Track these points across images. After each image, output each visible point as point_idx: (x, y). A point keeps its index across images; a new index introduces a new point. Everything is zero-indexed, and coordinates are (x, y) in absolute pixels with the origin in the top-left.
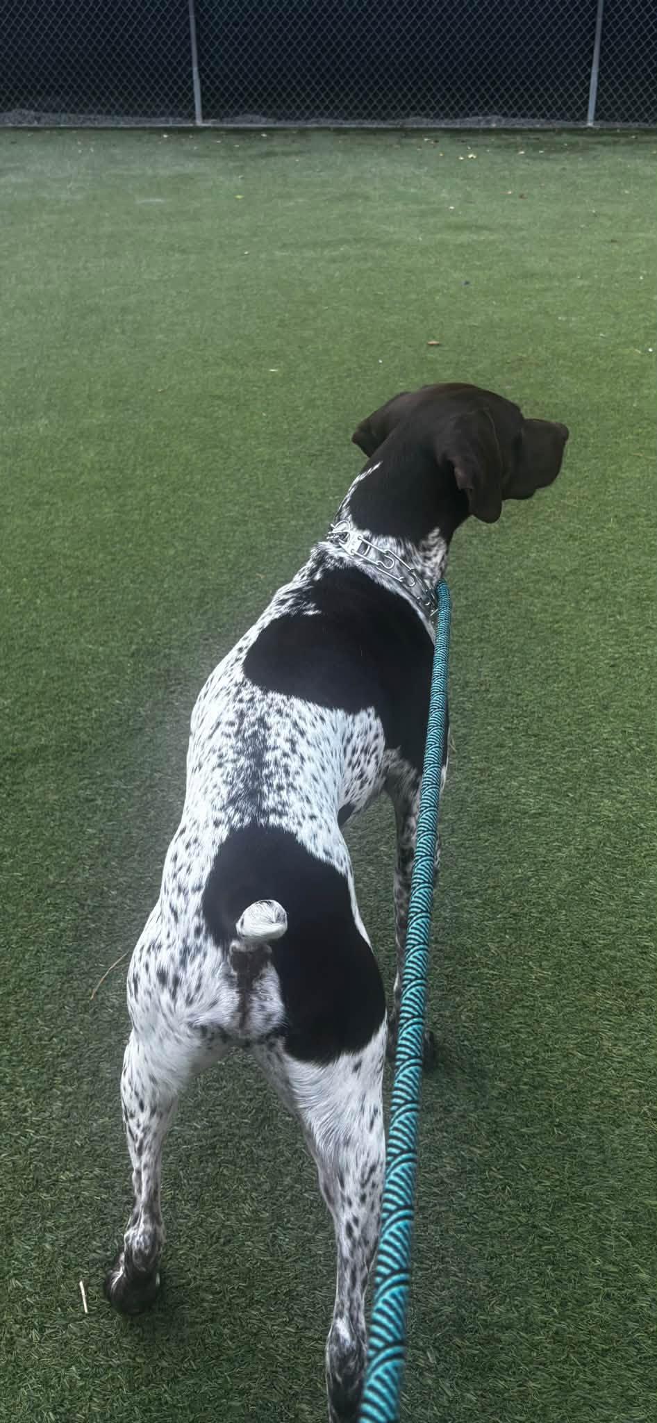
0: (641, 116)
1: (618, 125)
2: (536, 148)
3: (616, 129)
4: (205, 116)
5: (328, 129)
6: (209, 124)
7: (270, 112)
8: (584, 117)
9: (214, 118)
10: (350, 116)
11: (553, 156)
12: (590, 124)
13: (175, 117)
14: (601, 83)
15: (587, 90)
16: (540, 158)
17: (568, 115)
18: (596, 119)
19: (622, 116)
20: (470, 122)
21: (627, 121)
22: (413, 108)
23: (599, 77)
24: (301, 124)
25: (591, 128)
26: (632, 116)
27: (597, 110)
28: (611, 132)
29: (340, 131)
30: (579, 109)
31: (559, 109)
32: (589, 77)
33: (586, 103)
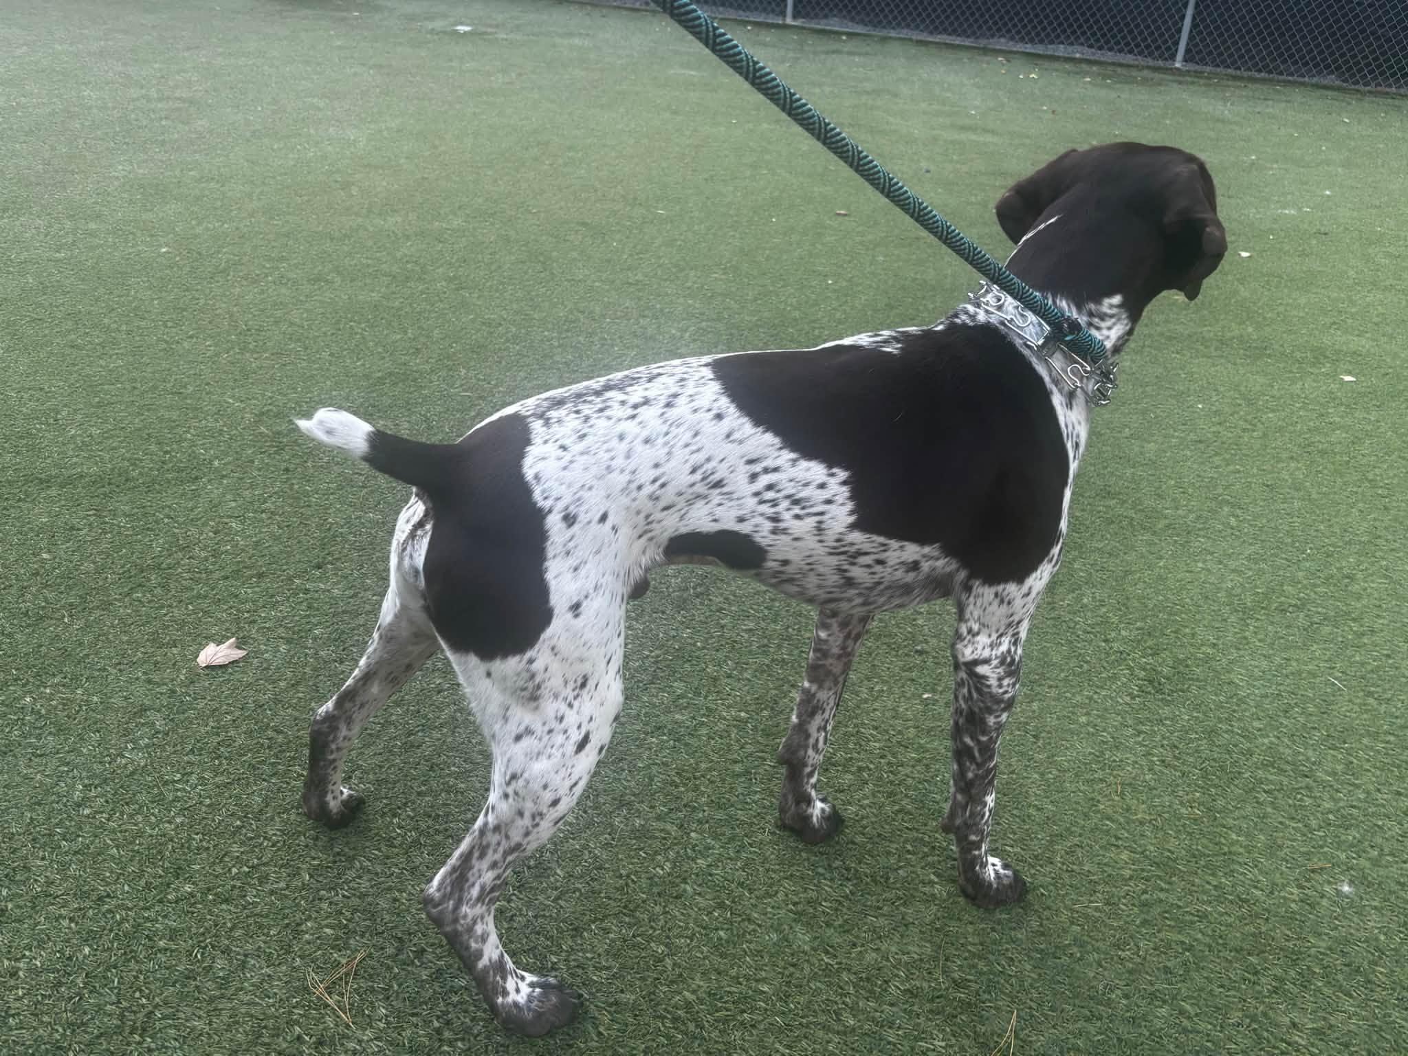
0: (1235, 62)
1: (1208, 69)
2: (1105, 77)
3: (1203, 72)
4: (795, 17)
5: (910, 40)
6: (798, 23)
7: (858, 18)
8: (1173, 57)
9: (803, 18)
10: (935, 30)
11: (1118, 86)
12: (1178, 65)
13: (768, 14)
14: (1194, 25)
15: (1179, 31)
16: (1108, 86)
17: (1156, 54)
18: (1185, 60)
19: (1213, 61)
20: (1051, 50)
21: (1218, 66)
22: (999, 30)
23: (1194, 18)
24: (884, 33)
25: (1178, 69)
26: (1223, 62)
27: (1188, 51)
28: (1198, 74)
29: (921, 43)
30: (1168, 49)
31: (1148, 47)
32: (1183, 17)
33: (1177, 43)
